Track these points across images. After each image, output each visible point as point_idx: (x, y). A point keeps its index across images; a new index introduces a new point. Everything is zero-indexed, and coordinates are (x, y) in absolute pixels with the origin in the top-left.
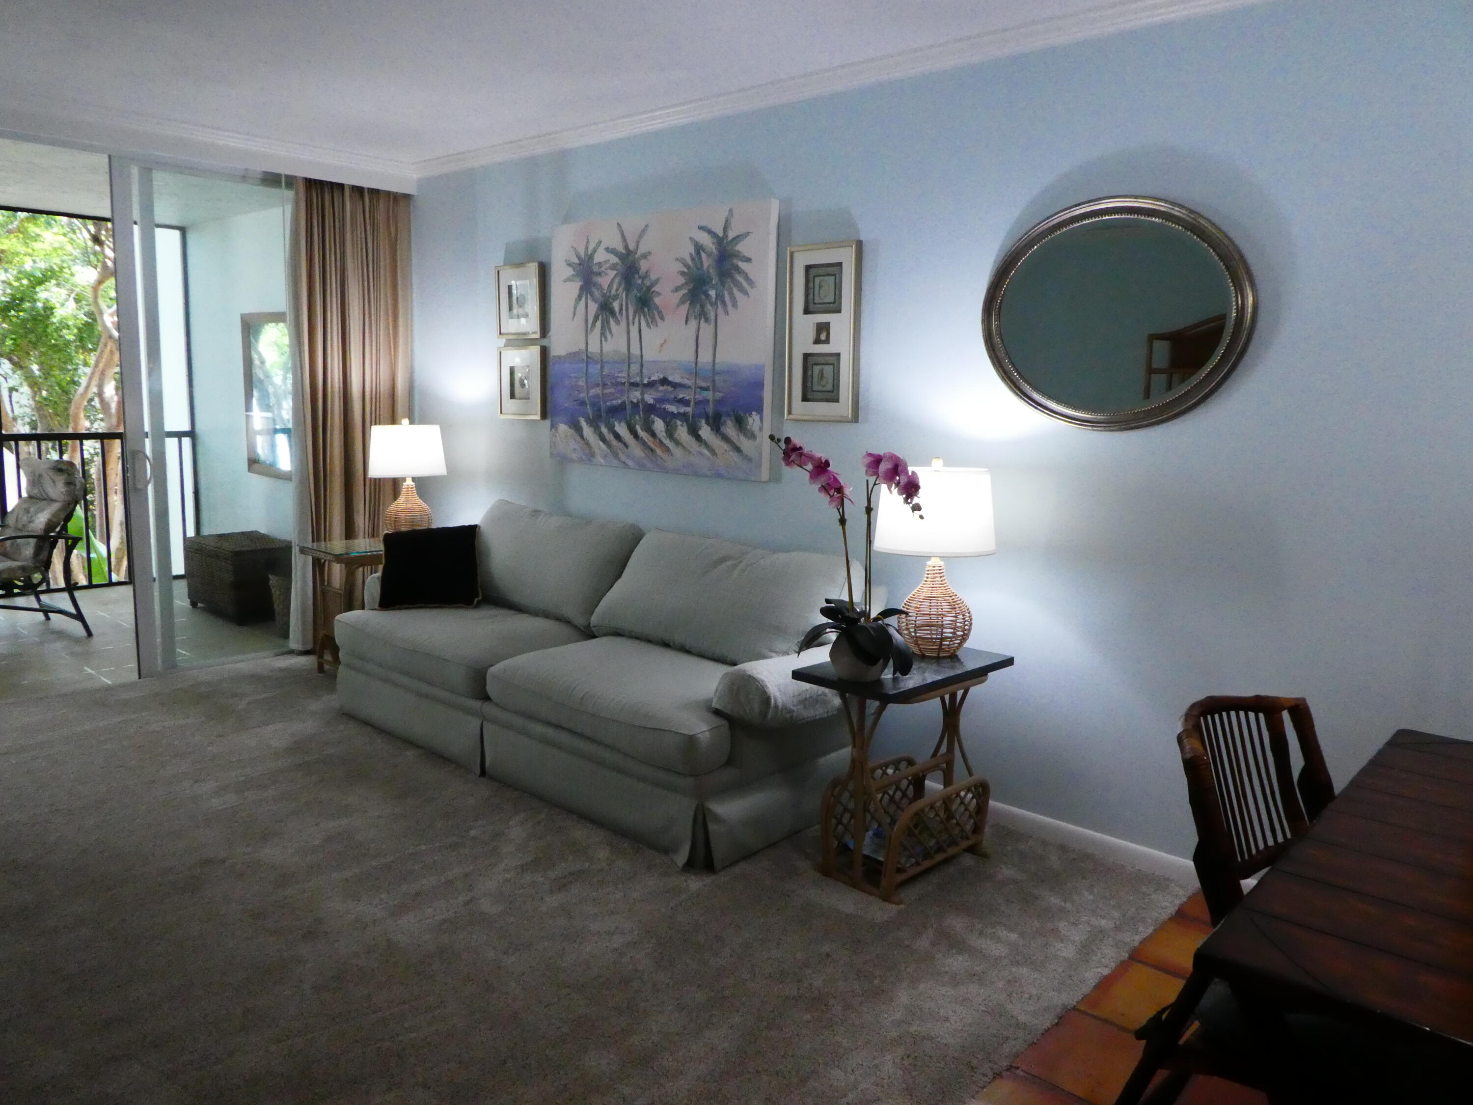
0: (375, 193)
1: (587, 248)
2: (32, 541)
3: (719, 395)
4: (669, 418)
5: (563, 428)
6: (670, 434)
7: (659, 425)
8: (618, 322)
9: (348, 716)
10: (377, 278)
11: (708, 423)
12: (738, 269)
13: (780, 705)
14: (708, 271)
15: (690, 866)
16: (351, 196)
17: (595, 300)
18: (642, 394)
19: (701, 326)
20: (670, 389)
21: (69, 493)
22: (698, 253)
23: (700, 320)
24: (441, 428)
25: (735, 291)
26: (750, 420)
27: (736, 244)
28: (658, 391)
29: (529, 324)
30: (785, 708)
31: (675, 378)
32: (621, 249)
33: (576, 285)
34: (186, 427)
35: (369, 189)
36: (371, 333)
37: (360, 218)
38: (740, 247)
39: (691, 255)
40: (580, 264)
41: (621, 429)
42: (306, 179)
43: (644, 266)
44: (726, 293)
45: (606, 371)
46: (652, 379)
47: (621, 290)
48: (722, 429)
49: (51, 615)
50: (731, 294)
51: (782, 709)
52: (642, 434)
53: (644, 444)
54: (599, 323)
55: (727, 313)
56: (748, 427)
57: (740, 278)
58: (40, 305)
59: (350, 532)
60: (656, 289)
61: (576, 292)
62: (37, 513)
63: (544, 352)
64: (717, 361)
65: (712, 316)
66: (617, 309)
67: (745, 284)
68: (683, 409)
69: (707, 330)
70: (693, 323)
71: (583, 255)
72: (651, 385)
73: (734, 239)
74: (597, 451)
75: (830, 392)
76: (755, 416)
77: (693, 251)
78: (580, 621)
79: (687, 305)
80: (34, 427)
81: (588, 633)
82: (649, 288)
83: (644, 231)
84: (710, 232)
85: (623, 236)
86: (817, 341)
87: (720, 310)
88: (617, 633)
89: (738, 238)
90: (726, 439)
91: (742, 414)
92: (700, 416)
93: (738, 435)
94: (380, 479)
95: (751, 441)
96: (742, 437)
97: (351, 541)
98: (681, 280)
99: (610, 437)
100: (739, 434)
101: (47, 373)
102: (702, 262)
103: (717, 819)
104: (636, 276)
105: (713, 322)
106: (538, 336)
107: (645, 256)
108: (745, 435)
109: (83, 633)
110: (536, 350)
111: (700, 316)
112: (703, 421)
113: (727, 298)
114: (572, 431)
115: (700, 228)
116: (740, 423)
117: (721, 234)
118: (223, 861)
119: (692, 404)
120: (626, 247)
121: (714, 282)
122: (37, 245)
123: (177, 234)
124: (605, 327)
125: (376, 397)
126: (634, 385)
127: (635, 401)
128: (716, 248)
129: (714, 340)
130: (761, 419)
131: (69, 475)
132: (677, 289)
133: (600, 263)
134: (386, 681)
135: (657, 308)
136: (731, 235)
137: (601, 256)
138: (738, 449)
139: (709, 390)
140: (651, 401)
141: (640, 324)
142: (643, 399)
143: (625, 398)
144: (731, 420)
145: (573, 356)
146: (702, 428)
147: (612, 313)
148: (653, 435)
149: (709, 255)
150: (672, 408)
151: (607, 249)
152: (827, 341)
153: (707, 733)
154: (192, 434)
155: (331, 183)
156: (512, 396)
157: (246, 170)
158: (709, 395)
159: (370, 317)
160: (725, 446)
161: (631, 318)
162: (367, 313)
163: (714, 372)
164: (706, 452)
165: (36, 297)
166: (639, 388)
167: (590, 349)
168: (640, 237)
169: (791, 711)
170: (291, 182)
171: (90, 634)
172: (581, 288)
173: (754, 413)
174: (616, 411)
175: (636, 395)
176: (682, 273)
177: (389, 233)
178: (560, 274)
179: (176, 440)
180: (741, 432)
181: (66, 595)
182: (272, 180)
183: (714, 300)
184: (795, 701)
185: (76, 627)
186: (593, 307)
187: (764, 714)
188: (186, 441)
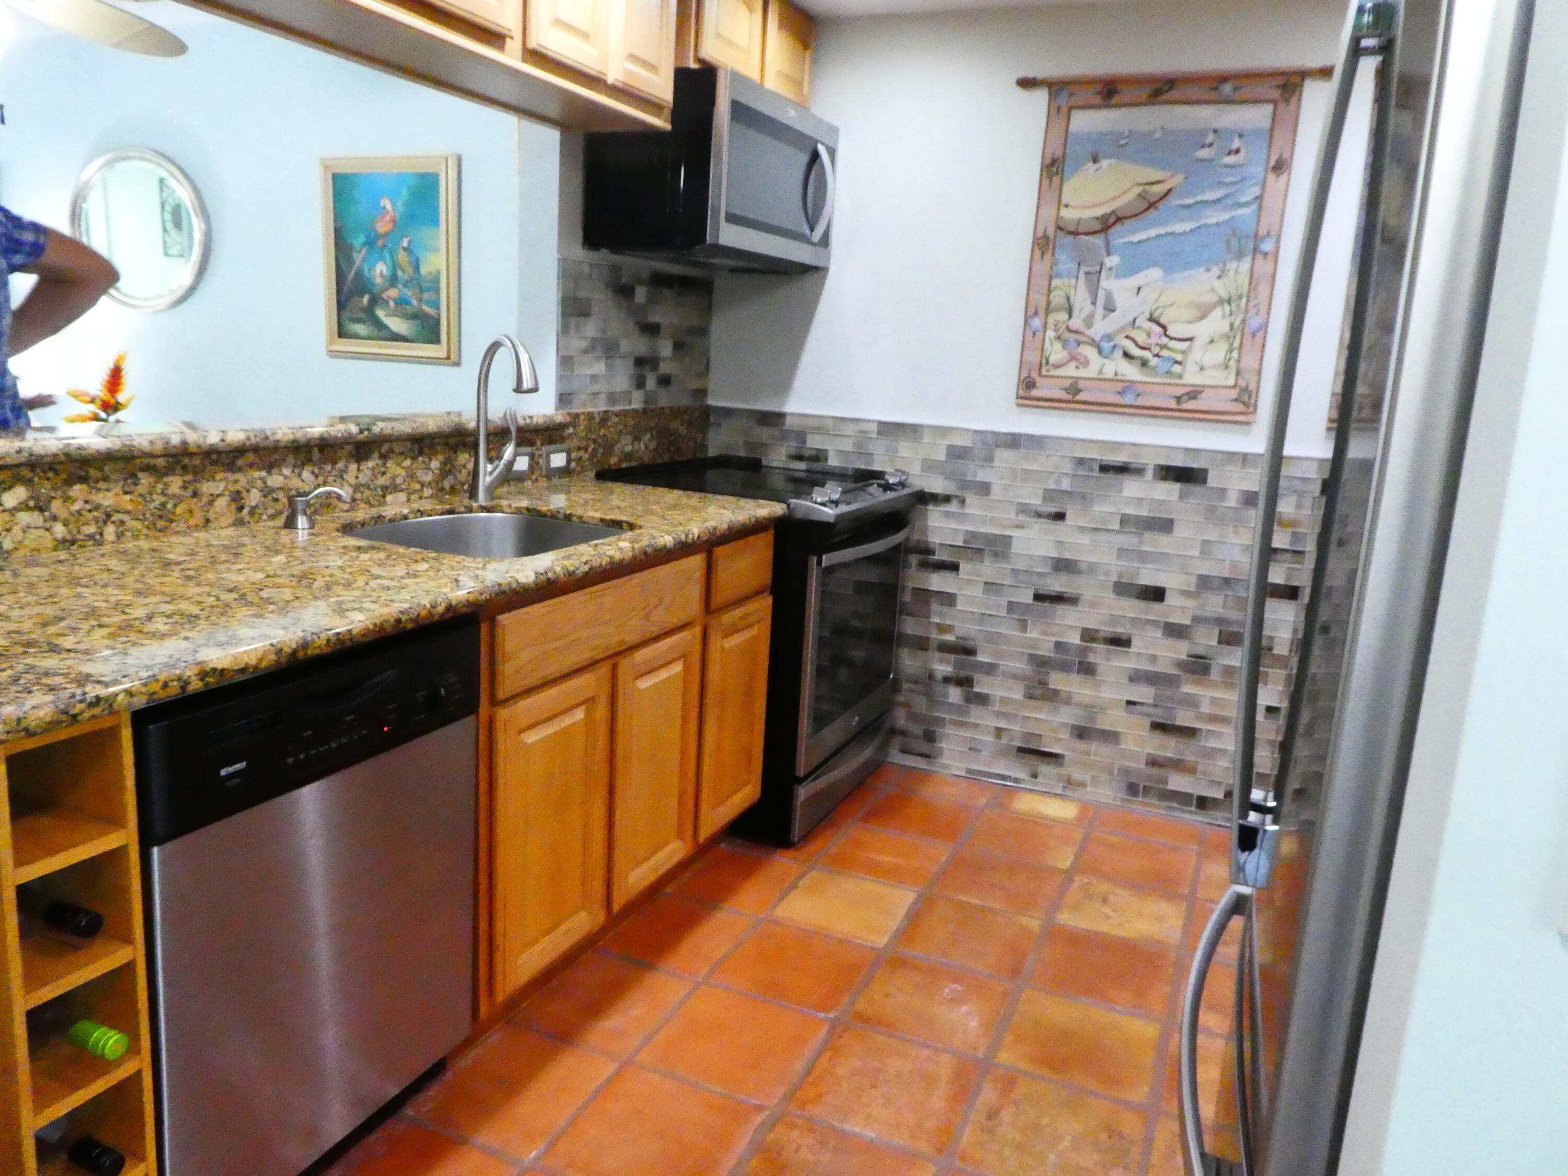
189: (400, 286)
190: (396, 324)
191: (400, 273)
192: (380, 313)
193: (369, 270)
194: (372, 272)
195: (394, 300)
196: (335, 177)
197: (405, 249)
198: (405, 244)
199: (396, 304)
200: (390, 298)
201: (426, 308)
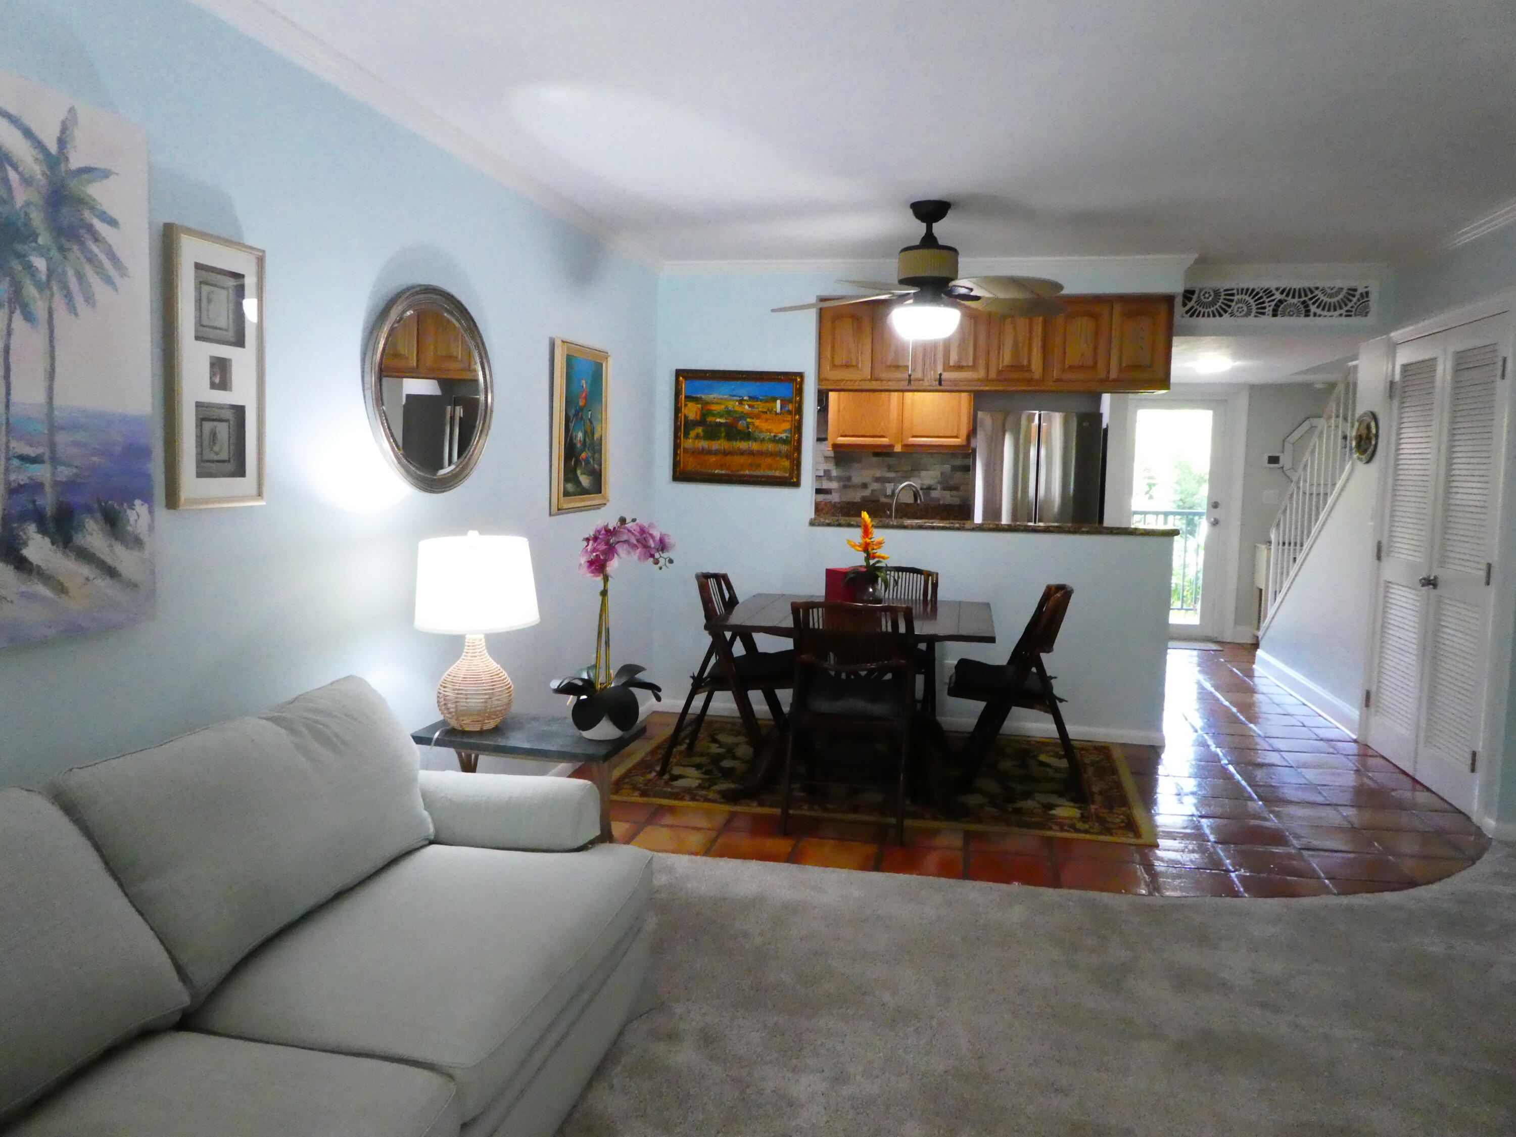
3: (64, 473)
11: (43, 530)
14: (26, 214)
19: (13, 326)
23: (12, 312)
25: (89, 272)
26: (132, 515)
27: (90, 182)
38: (95, 190)
44: (70, 273)
48: (74, 539)
50: (81, 277)
55: (73, 312)
56: (129, 528)
64: (58, 401)
65: (39, 308)
67: (107, 263)
69: (28, 336)
73: (81, 170)
75: (223, 461)
76: (140, 507)
84: (29, 135)
86: (214, 384)
87: (59, 302)
89: (90, 173)
90: (85, 555)
91: (116, 506)
92: (23, 517)
93: (111, 546)
95: (136, 553)
96: (119, 548)
100: (113, 542)
102: (10, 190)
105: (43, 329)
111: (11, 304)
113: (73, 283)
116: (113, 523)
117: (53, 148)
121: (41, 240)
128: (44, 174)
129: (49, 360)
138: (111, 572)
139: (43, 462)
144: (96, 521)
146: (30, 543)
149: (29, 181)
152: (227, 384)
158: (42, 472)
160: (85, 570)
163: (53, 427)
164: (41, 589)
173: (138, 502)
180: (116, 539)
183: (44, 278)
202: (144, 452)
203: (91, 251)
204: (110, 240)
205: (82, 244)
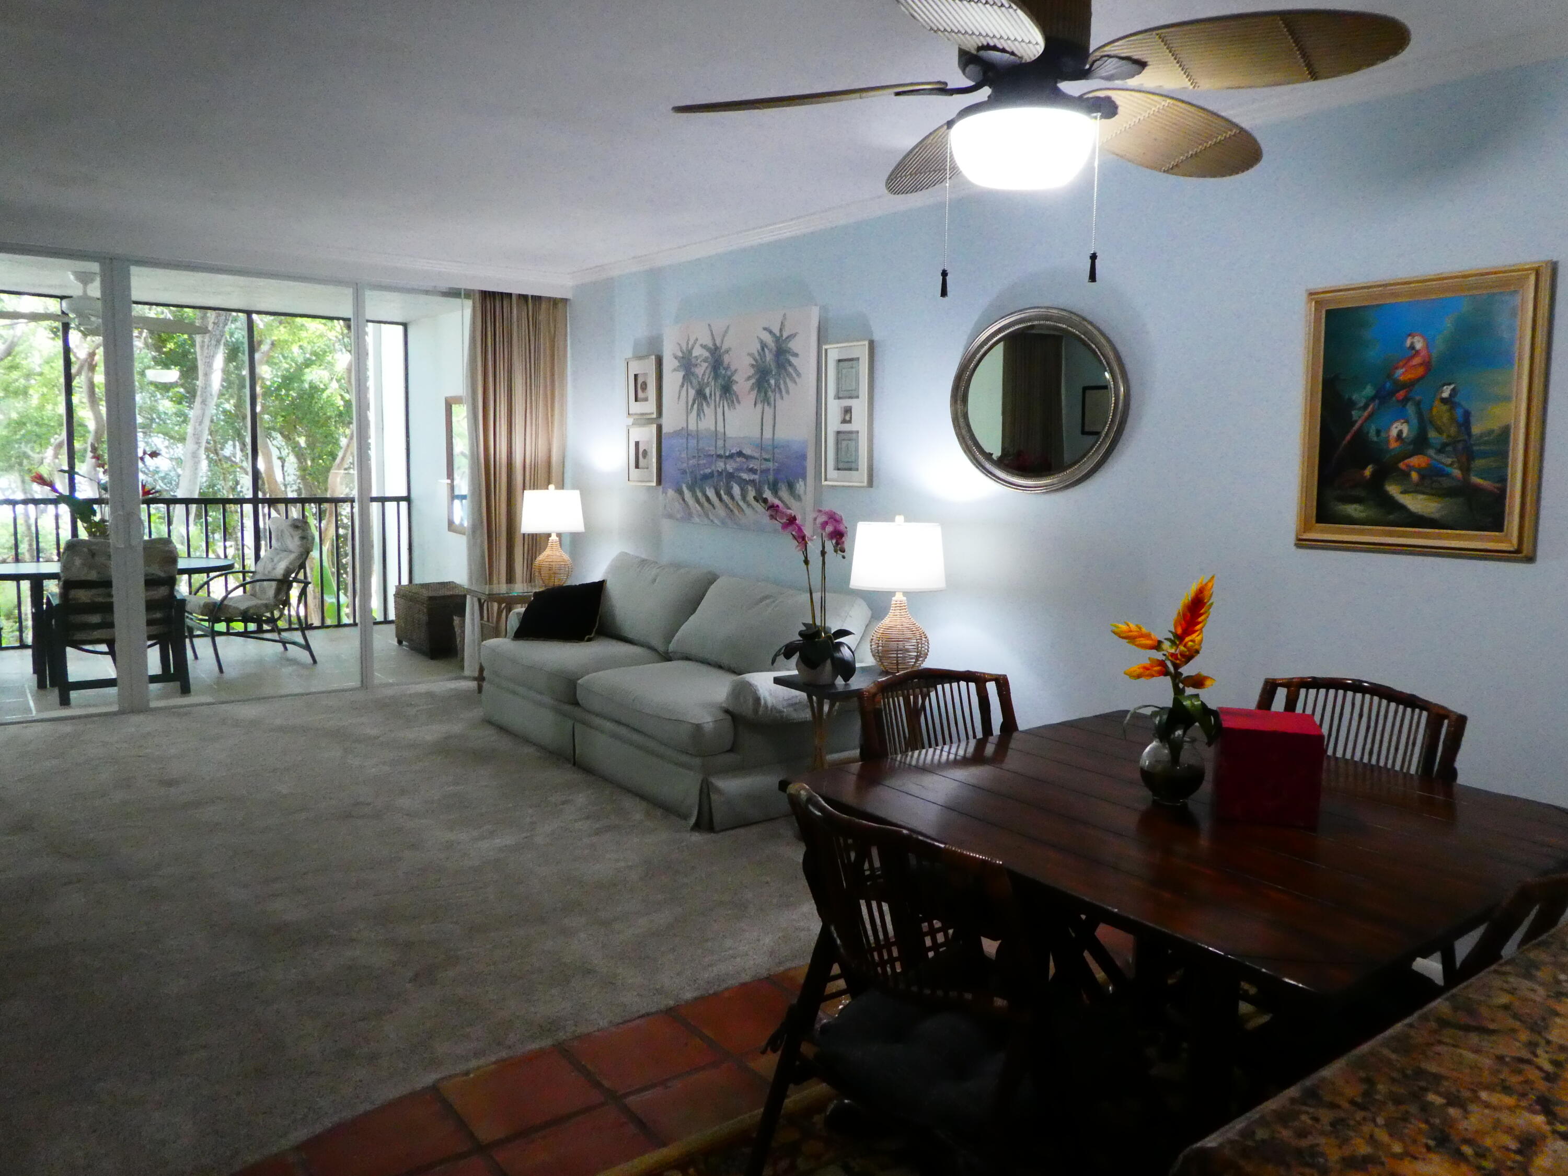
0: (537, 299)
1: (688, 344)
2: (274, 584)
3: (777, 465)
4: (743, 484)
5: (671, 493)
6: (744, 497)
7: (736, 490)
8: (708, 403)
9: (489, 722)
10: (537, 370)
11: (769, 488)
12: (791, 364)
13: (770, 705)
14: (770, 364)
15: (697, 827)
16: (518, 305)
17: (692, 387)
18: (725, 464)
19: (765, 408)
20: (744, 460)
21: (301, 546)
22: (763, 349)
23: (764, 403)
24: (581, 494)
25: (788, 380)
26: (798, 486)
27: (789, 342)
28: (736, 462)
29: (650, 407)
30: (774, 708)
31: (747, 451)
32: (711, 345)
33: (680, 375)
34: (404, 493)
35: (532, 296)
36: (531, 412)
37: (524, 321)
38: (791, 345)
39: (758, 352)
40: (683, 357)
41: (711, 493)
42: (482, 291)
43: (726, 359)
44: (782, 382)
45: (701, 446)
46: (732, 451)
47: (710, 379)
48: (778, 493)
49: (288, 645)
50: (785, 383)
51: (771, 709)
52: (725, 497)
53: (727, 506)
54: (696, 406)
55: (782, 398)
56: (797, 491)
57: (790, 370)
58: (306, 386)
59: (510, 579)
60: (735, 378)
61: (681, 380)
62: (279, 562)
63: (659, 428)
64: (776, 437)
65: (772, 401)
66: (708, 395)
67: (794, 375)
68: (752, 477)
69: (769, 411)
70: (759, 406)
71: (684, 348)
72: (731, 456)
73: (787, 338)
74: (694, 512)
75: (853, 463)
76: (801, 483)
77: (759, 348)
78: (661, 648)
79: (756, 391)
80: (300, 494)
81: (667, 657)
82: (730, 378)
83: (726, 332)
84: (771, 332)
85: (712, 334)
86: (844, 421)
87: (778, 395)
88: (687, 658)
89: (791, 337)
91: (792, 481)
92: (764, 482)
93: (789, 498)
94: (536, 534)
95: (798, 503)
96: (793, 501)
97: (512, 585)
98: (751, 371)
99: (703, 500)
100: (791, 497)
101: (311, 445)
102: (765, 356)
103: (718, 791)
104: (721, 368)
105: (773, 407)
106: (654, 416)
107: (727, 351)
108: (794, 498)
109: (310, 660)
110: (654, 428)
111: (764, 400)
112: (766, 487)
113: (782, 386)
114: (676, 495)
115: (765, 329)
116: (791, 487)
117: (778, 334)
118: (369, 804)
119: (759, 472)
120: (715, 345)
121: (774, 373)
122: (303, 334)
123: (401, 328)
124: (700, 411)
125: (535, 466)
126: (719, 456)
127: (720, 470)
128: (775, 345)
129: (773, 420)
130: (805, 485)
131: (303, 530)
132: (749, 378)
133: (696, 357)
134: (514, 693)
135: (735, 393)
136: (785, 335)
137: (698, 352)
139: (770, 461)
140: (731, 471)
141: (723, 407)
142: (726, 468)
143: (713, 468)
144: (785, 485)
145: (677, 434)
146: (765, 492)
147: (705, 398)
148: (732, 497)
149: (770, 351)
150: (745, 476)
151: (701, 345)
152: (850, 421)
153: (711, 724)
154: (408, 499)
155: (502, 293)
156: (637, 466)
157: (435, 287)
158: (770, 465)
159: (531, 403)
161: (717, 402)
162: (528, 396)
163: (775, 447)
165: (302, 378)
166: (723, 460)
167: (690, 427)
168: (724, 336)
169: (781, 712)
170: (468, 294)
171: (315, 661)
172: (684, 377)
173: (800, 480)
174: (706, 477)
175: (720, 465)
176: (753, 366)
177: (549, 331)
178: (669, 364)
179: (395, 503)
180: (791, 494)
181: (299, 633)
182: (454, 293)
183: (773, 387)
184: (785, 703)
185: (304, 656)
186: (692, 393)
187: (756, 711)
188: (404, 505)
189: (1431, 452)
190: (1416, 503)
191: (1432, 434)
192: (1393, 490)
193: (1378, 432)
194: (1383, 435)
195: (1419, 471)
196: (1329, 313)
197: (1444, 401)
198: (1445, 395)
199: (1422, 477)
200: (1411, 468)
201: (1476, 480)
202: (804, 457)
203: (789, 372)
204: (795, 364)
205: (786, 370)
